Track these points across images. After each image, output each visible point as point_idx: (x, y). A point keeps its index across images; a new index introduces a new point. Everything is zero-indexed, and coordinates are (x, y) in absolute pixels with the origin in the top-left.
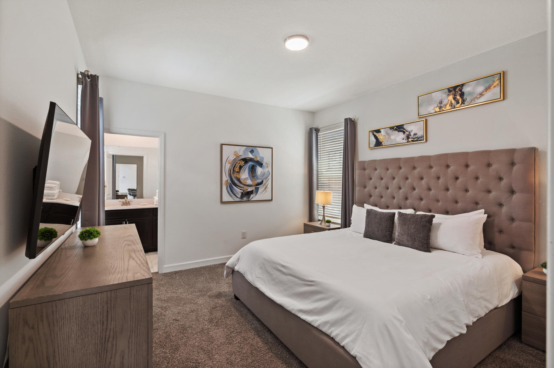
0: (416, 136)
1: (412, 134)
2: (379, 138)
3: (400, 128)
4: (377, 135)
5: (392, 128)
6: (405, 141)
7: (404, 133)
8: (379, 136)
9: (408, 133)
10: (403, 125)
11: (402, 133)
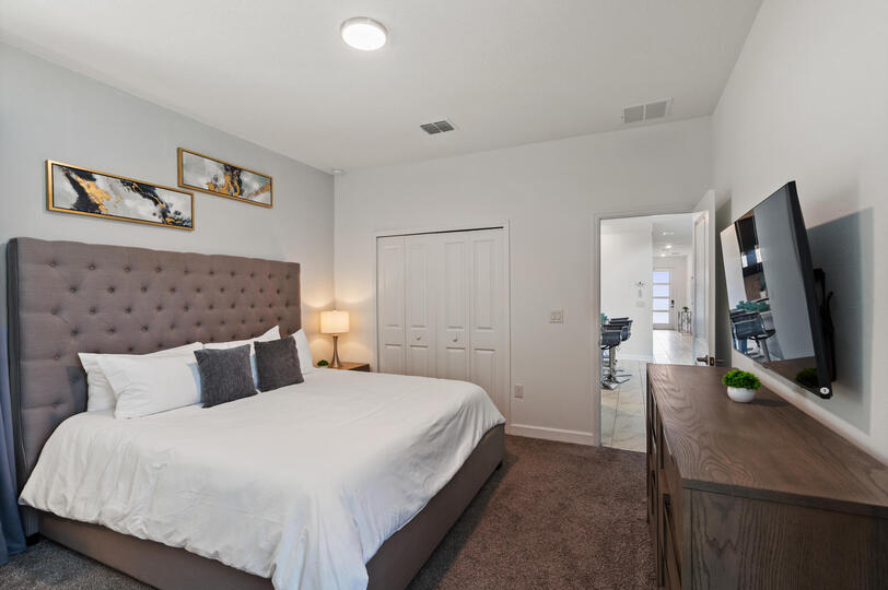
0: (180, 217)
1: (172, 210)
2: (88, 191)
3: (146, 190)
4: (84, 183)
5: (127, 183)
6: (157, 219)
7: (156, 203)
8: (89, 187)
9: (164, 206)
10: (153, 187)
11: (151, 202)
